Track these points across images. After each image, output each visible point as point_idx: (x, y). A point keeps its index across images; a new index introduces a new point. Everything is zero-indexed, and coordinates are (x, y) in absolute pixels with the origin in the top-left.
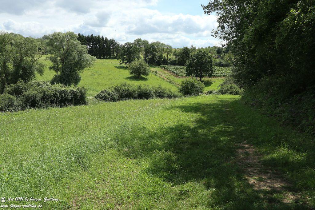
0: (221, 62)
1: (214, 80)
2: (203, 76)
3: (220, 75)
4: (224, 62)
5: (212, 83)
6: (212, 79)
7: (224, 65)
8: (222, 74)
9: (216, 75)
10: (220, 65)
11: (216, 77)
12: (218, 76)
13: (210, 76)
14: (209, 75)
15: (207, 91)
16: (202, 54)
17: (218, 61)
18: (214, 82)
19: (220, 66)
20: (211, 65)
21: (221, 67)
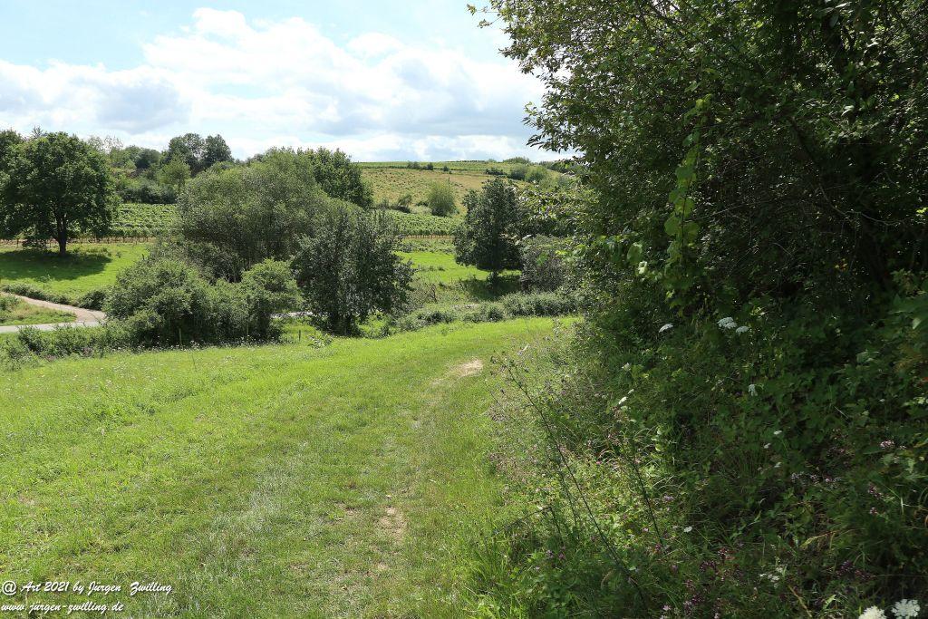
0: (146, 189)
1: (119, 249)
2: (73, 235)
3: (139, 230)
4: (156, 189)
5: (109, 261)
6: (110, 247)
7: (157, 197)
8: (149, 226)
9: (125, 229)
10: (146, 197)
11: (127, 239)
12: (135, 235)
13: (102, 233)
14: (95, 231)
15: (83, 295)
16: (59, 149)
17: (135, 185)
18: (119, 255)
19: (144, 202)
20: (102, 192)
21: (146, 206)
